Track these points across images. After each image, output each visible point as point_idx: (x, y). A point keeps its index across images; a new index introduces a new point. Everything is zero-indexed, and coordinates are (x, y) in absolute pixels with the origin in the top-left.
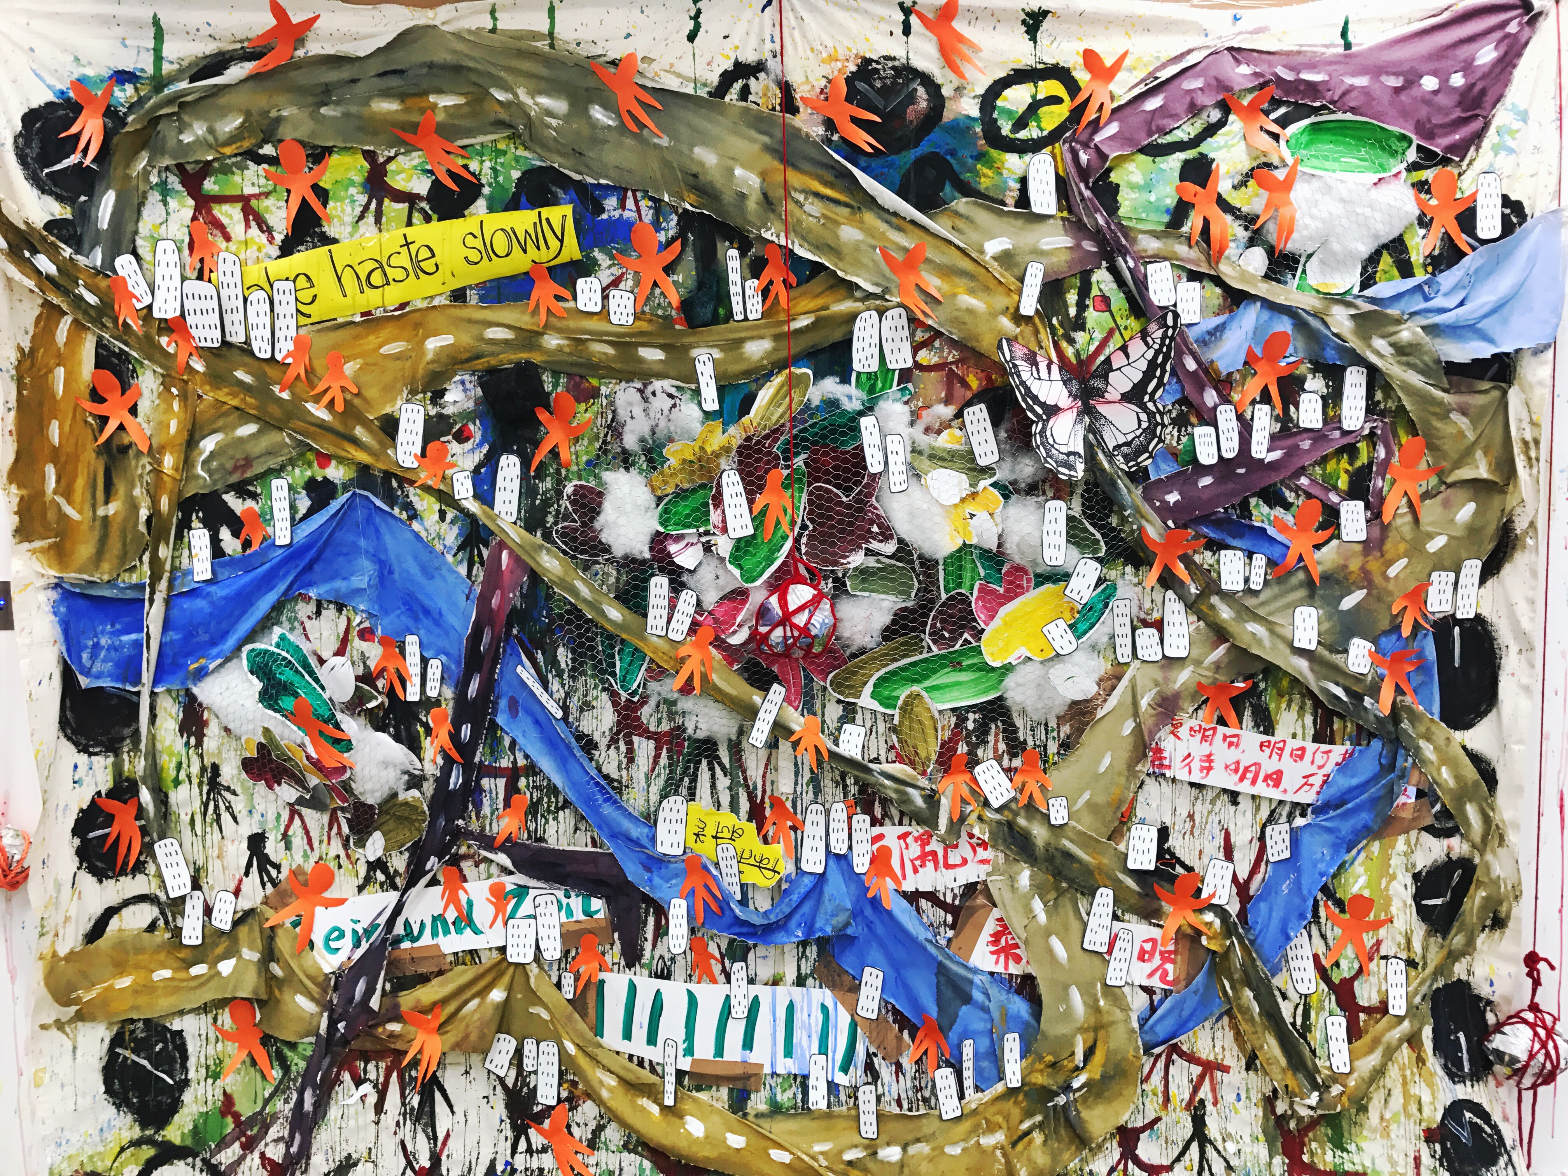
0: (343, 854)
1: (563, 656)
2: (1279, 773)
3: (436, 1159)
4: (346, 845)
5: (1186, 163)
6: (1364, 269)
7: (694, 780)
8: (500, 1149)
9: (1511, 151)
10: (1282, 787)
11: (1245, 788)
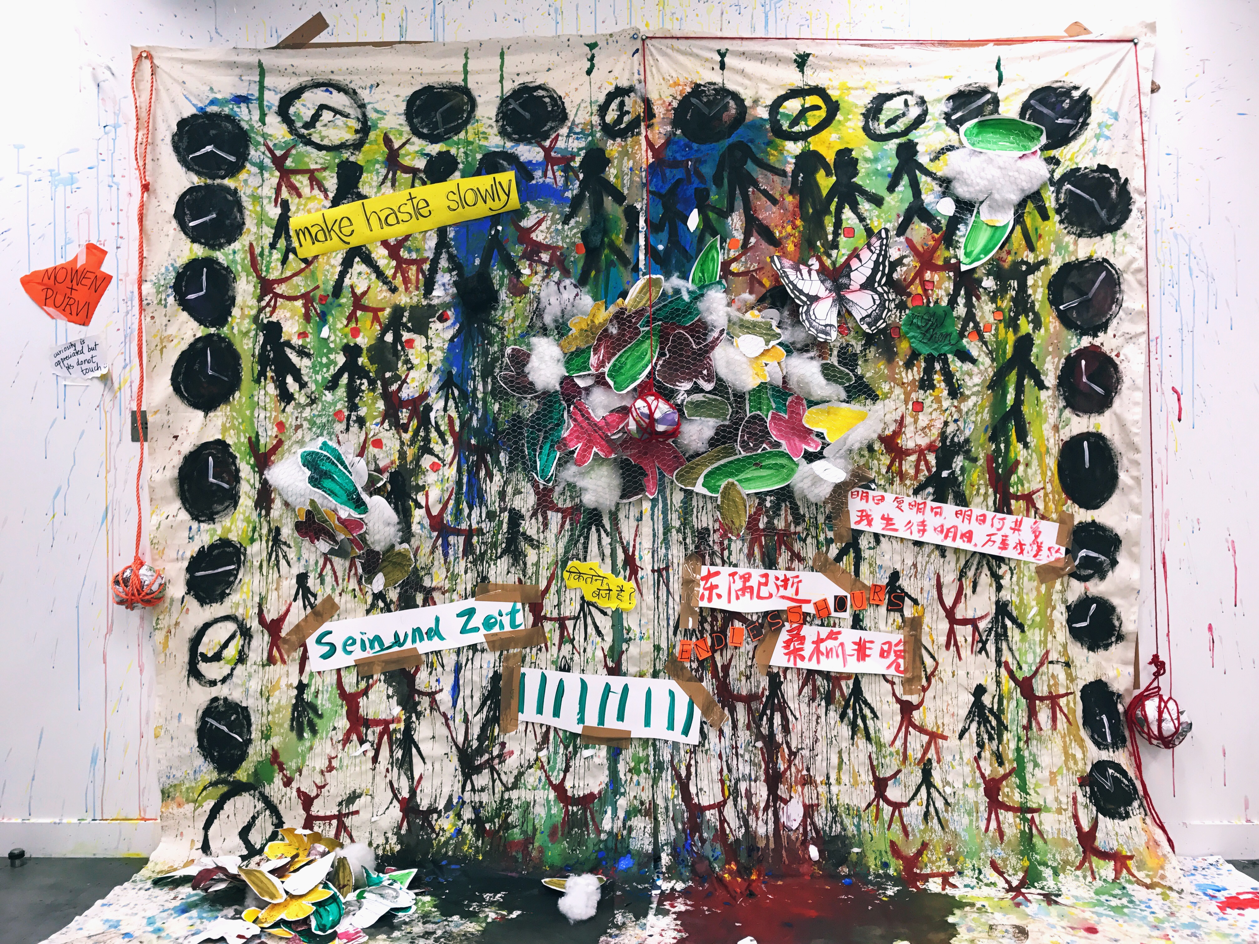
0: (357, 588)
1: (503, 457)
2: (970, 533)
3: (413, 792)
4: (359, 583)
5: (900, 146)
6: (1016, 212)
7: (587, 538)
8: (455, 789)
9: (1108, 138)
10: (973, 542)
11: (948, 543)
